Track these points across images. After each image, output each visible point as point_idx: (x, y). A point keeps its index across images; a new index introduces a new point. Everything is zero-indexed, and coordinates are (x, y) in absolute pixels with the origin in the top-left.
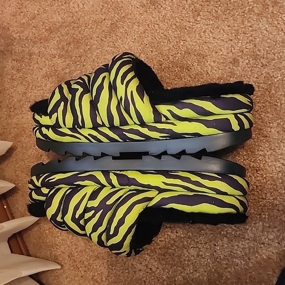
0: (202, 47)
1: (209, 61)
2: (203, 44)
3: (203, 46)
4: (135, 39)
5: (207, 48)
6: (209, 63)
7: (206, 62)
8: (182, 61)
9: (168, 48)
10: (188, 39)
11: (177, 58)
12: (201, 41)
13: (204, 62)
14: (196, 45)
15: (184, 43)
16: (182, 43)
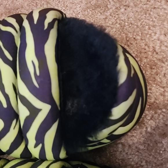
0: (150, 14)
1: (158, 33)
2: (151, 11)
3: (152, 13)
4: (67, 6)
5: (156, 16)
6: (157, 35)
7: (153, 34)
8: (120, 34)
9: (104, 17)
10: (132, 4)
11: (114, 30)
12: (148, 6)
13: (151, 35)
14: (141, 12)
15: (125, 9)
16: (123, 10)
